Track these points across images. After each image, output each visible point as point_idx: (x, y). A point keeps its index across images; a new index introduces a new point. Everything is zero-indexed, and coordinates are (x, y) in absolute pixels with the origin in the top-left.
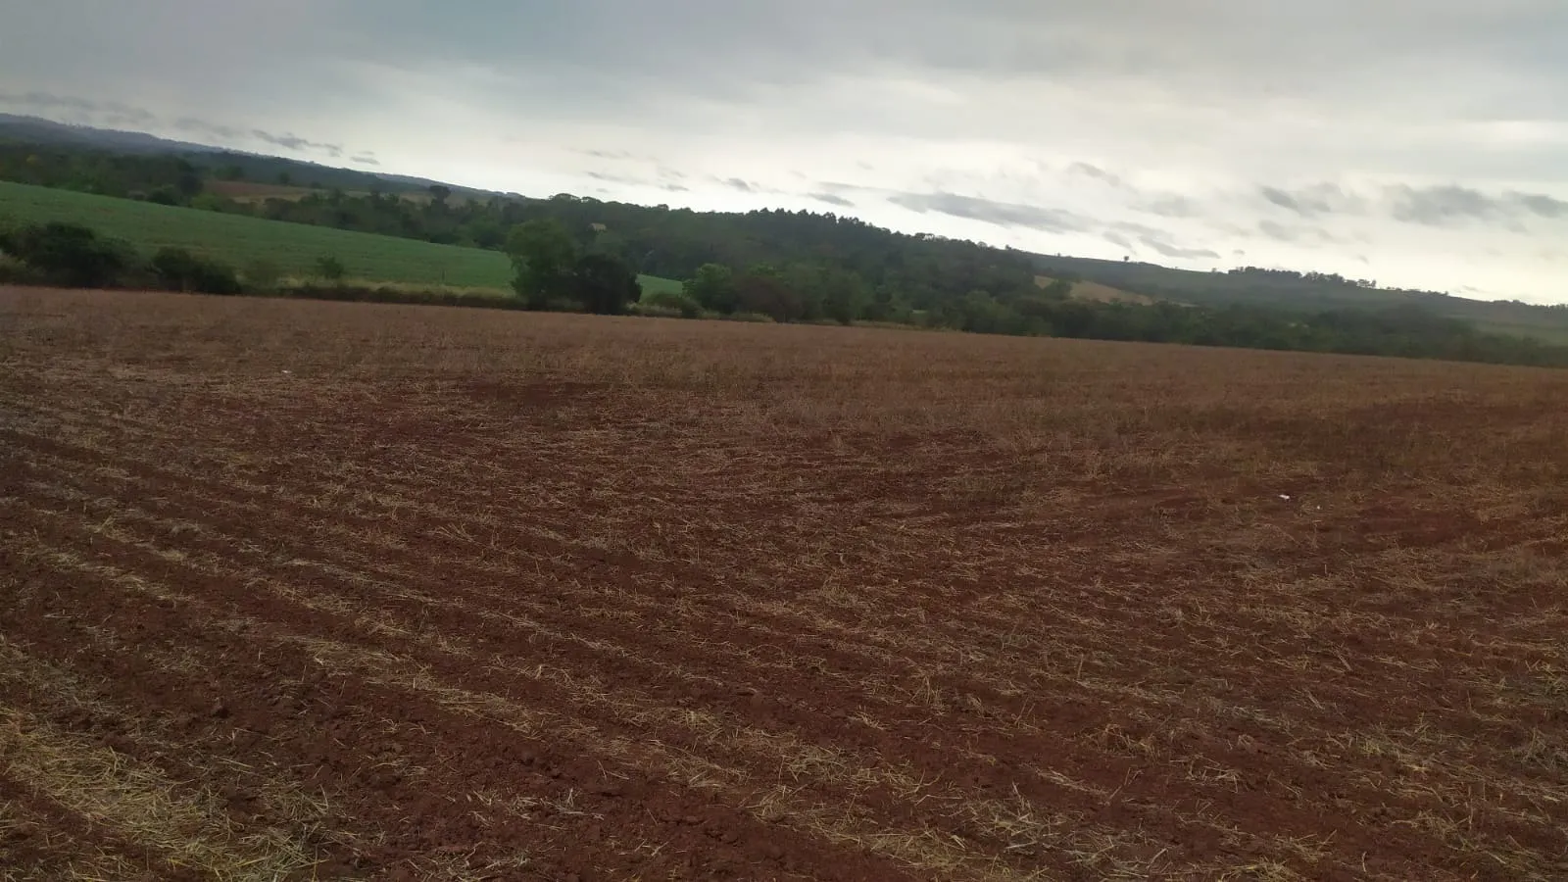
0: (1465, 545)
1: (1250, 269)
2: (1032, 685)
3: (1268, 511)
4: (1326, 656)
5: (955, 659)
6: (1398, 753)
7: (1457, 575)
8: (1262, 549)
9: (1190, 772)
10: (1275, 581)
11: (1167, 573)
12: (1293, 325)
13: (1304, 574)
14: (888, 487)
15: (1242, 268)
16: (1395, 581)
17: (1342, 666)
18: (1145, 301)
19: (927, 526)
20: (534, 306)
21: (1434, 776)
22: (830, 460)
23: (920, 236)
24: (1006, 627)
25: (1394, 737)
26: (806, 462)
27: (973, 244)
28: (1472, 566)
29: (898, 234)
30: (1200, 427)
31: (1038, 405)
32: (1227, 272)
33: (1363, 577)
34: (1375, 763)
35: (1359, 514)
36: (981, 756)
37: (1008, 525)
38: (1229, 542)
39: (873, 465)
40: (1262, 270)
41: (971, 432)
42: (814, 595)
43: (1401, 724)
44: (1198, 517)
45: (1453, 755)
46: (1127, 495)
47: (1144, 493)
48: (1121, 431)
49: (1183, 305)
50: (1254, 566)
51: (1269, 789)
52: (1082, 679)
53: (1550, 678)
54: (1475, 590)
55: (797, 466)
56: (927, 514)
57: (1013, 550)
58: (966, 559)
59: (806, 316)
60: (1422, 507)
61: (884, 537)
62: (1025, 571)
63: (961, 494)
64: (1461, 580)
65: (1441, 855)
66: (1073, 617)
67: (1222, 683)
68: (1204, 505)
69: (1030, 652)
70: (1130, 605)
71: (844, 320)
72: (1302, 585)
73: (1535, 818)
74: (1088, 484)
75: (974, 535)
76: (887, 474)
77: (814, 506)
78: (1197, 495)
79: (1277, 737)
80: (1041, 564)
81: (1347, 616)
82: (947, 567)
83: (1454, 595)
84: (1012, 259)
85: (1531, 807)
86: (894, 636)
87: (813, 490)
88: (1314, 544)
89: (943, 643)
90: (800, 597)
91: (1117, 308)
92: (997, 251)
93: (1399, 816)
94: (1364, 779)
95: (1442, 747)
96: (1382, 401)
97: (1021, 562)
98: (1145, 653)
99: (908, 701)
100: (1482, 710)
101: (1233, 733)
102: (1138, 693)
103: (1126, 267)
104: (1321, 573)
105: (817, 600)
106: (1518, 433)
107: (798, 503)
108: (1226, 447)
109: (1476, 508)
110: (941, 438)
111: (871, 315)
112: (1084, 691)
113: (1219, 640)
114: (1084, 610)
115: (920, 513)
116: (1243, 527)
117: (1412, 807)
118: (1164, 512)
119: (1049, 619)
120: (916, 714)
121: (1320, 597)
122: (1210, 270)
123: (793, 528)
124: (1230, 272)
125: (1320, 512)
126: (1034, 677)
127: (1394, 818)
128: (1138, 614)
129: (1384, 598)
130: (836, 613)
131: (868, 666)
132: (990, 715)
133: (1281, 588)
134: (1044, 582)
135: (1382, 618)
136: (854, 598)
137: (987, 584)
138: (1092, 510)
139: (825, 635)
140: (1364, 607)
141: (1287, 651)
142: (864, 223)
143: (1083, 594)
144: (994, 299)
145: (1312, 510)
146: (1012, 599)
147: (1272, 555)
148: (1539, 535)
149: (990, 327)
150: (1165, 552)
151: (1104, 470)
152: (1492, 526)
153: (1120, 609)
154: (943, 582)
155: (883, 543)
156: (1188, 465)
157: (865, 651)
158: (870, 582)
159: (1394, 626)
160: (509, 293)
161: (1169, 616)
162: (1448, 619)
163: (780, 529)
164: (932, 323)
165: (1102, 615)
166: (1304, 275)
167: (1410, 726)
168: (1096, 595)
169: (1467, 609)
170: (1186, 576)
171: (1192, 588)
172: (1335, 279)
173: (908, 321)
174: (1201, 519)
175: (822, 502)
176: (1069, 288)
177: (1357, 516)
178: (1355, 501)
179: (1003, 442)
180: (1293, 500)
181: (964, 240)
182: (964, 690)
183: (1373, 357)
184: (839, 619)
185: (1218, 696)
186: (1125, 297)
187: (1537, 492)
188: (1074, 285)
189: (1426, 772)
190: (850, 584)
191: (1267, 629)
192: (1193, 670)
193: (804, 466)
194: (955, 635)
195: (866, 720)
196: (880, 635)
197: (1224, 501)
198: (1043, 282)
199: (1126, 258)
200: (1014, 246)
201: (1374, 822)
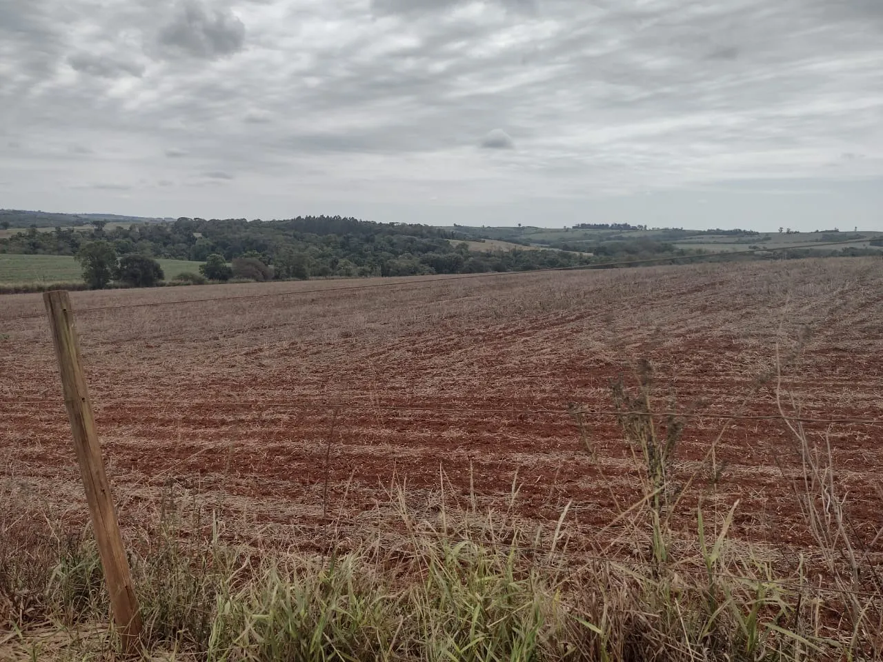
1: (583, 225)
15: (579, 225)
20: (94, 288)
29: (380, 223)
32: (571, 227)
40: (589, 225)
122: (562, 227)
160: (81, 282)
172: (626, 226)
181: (417, 224)
198: (455, 243)
199: (520, 225)
200: (460, 224)
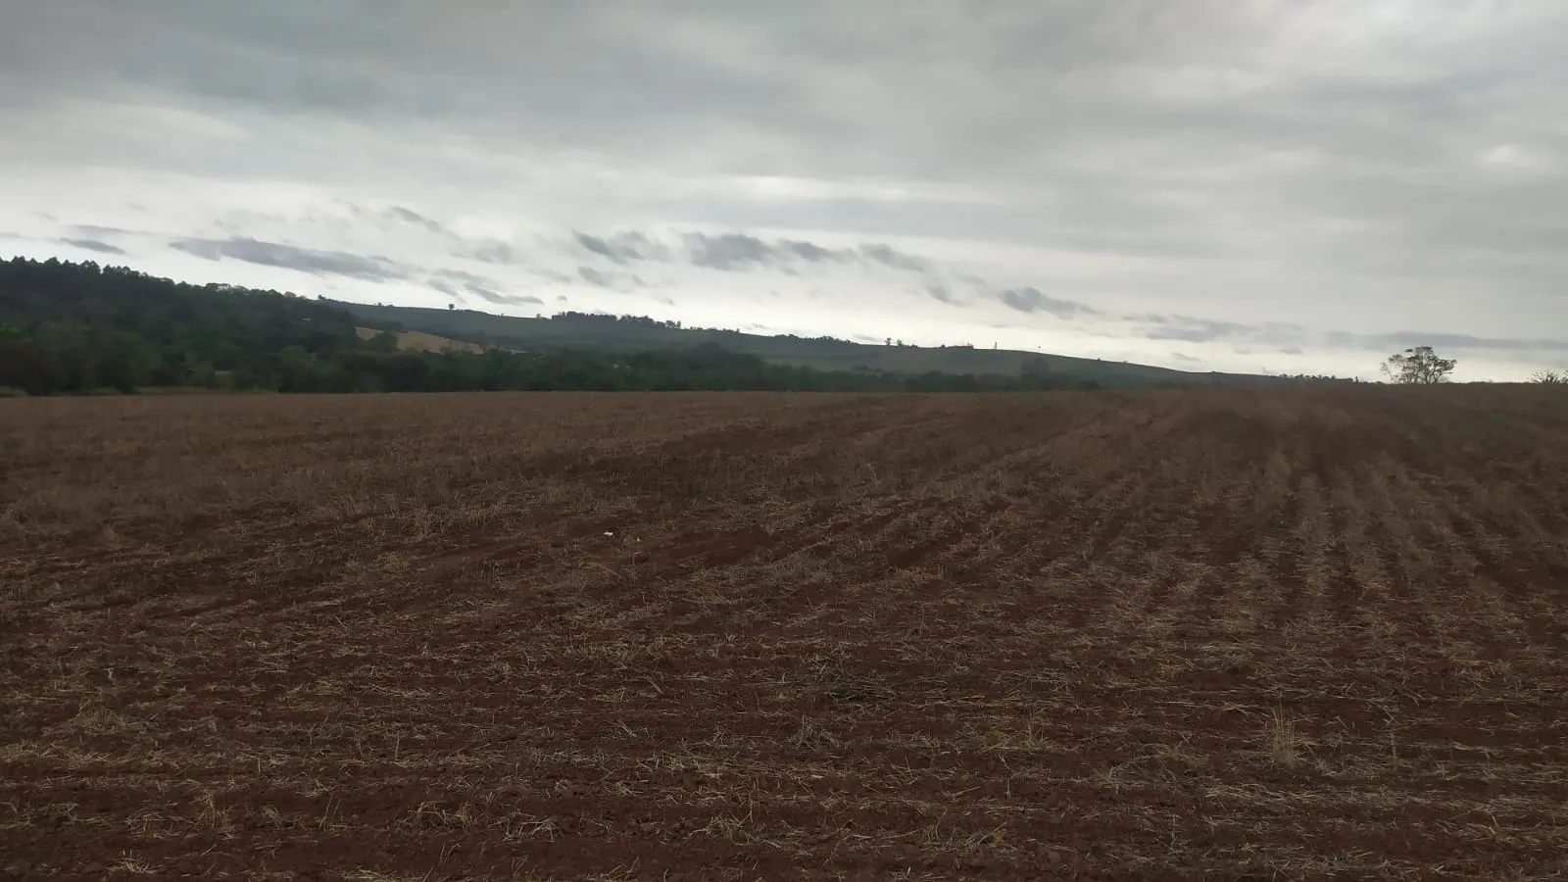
0: (757, 558)
1: (572, 314)
2: (343, 778)
3: (595, 549)
4: (644, 684)
5: (251, 769)
6: (697, 764)
7: (751, 586)
8: (588, 588)
9: (507, 833)
10: (599, 619)
11: (498, 627)
12: (616, 366)
13: (626, 606)
14: (179, 579)
15: (564, 313)
16: (701, 601)
17: (655, 690)
18: (477, 350)
19: (227, 619)
21: (728, 778)
22: (100, 556)
23: (212, 287)
24: (317, 719)
25: (695, 750)
26: (67, 564)
27: (280, 294)
28: (764, 576)
29: (183, 285)
30: (530, 474)
31: (363, 466)
32: (550, 318)
33: (673, 600)
34: (678, 779)
35: (672, 540)
36: (278, 874)
37: (327, 603)
38: (559, 586)
39: (158, 556)
40: (582, 315)
41: (283, 504)
42: (68, 727)
43: (702, 736)
44: (529, 564)
45: (744, 755)
46: (458, 553)
47: (477, 548)
48: (453, 485)
49: (514, 352)
50: (582, 606)
51: (582, 830)
52: (401, 758)
53: (817, 667)
54: (765, 597)
55: (53, 570)
56: (227, 604)
57: (333, 630)
58: (275, 649)
59: (73, 385)
60: (723, 528)
61: (169, 640)
62: (344, 651)
63: (271, 575)
64: (755, 590)
65: (730, 854)
66: (396, 692)
67: (544, 732)
68: (536, 552)
69: (342, 742)
70: (459, 667)
71: (126, 388)
72: (624, 618)
73: (804, 798)
74: (416, 546)
75: (286, 620)
76: (177, 565)
77: (77, 618)
78: (528, 543)
79: (593, 774)
80: (364, 639)
81: (661, 641)
82: (249, 663)
83: (749, 606)
84: (326, 310)
85: (799, 789)
86: (174, 756)
87: (74, 598)
88: (633, 575)
89: (237, 753)
90: (47, 731)
91: (448, 357)
92: (308, 302)
93: (695, 827)
94: (669, 797)
95: (735, 750)
96: (691, 433)
97: (339, 642)
98: (471, 716)
99: (189, 831)
100: (766, 708)
101: (550, 780)
102: (461, 760)
103: (451, 315)
104: (639, 603)
105: (73, 731)
106: (796, 451)
107: (53, 615)
108: (555, 491)
109: (764, 523)
110: (249, 514)
111: (164, 379)
112: (403, 772)
113: (544, 687)
114: (409, 682)
115: (219, 605)
116: (571, 568)
117: (707, 814)
118: (496, 564)
119: (368, 700)
120: (200, 843)
121: (637, 626)
122: (535, 316)
123: (43, 648)
124: (553, 317)
125: (640, 543)
126: (346, 769)
127: (691, 830)
128: (466, 676)
129: (692, 618)
130: (99, 743)
131: (134, 801)
132: (291, 825)
133: (604, 624)
134: (365, 660)
135: (690, 637)
136: (122, 722)
137: (299, 672)
138: (422, 572)
139: (81, 773)
140: (676, 629)
141: (609, 686)
142: (137, 273)
143: (408, 665)
144: (313, 354)
145: (633, 543)
146: (325, 686)
147: (596, 593)
148: (812, 541)
149: (309, 384)
150: (497, 605)
151: (435, 528)
152: (777, 538)
153: (447, 675)
154: (244, 680)
155: (168, 647)
156: (520, 513)
157: (133, 782)
158: (151, 697)
159: (700, 643)
161: (497, 672)
162: (744, 628)
163: (22, 652)
164: (241, 385)
165: (427, 684)
166: (619, 318)
167: (709, 736)
168: (421, 663)
169: (759, 617)
170: (516, 626)
171: (524, 638)
172: (646, 320)
173: (211, 384)
174: (533, 566)
175: (86, 610)
176: (395, 340)
177: (672, 544)
178: (669, 528)
179: (322, 511)
180: (617, 535)
181: (267, 290)
182: (259, 802)
183: (686, 392)
184: (101, 750)
185: (538, 746)
186: (456, 346)
187: (810, 502)
188: (401, 336)
189: (721, 777)
190: (120, 704)
191: (589, 668)
192: (517, 724)
193: (63, 569)
194: (254, 740)
195: (131, 867)
196: (156, 759)
197: (555, 546)
198: (366, 334)
199: (451, 306)
200: (328, 296)
201: (674, 838)
